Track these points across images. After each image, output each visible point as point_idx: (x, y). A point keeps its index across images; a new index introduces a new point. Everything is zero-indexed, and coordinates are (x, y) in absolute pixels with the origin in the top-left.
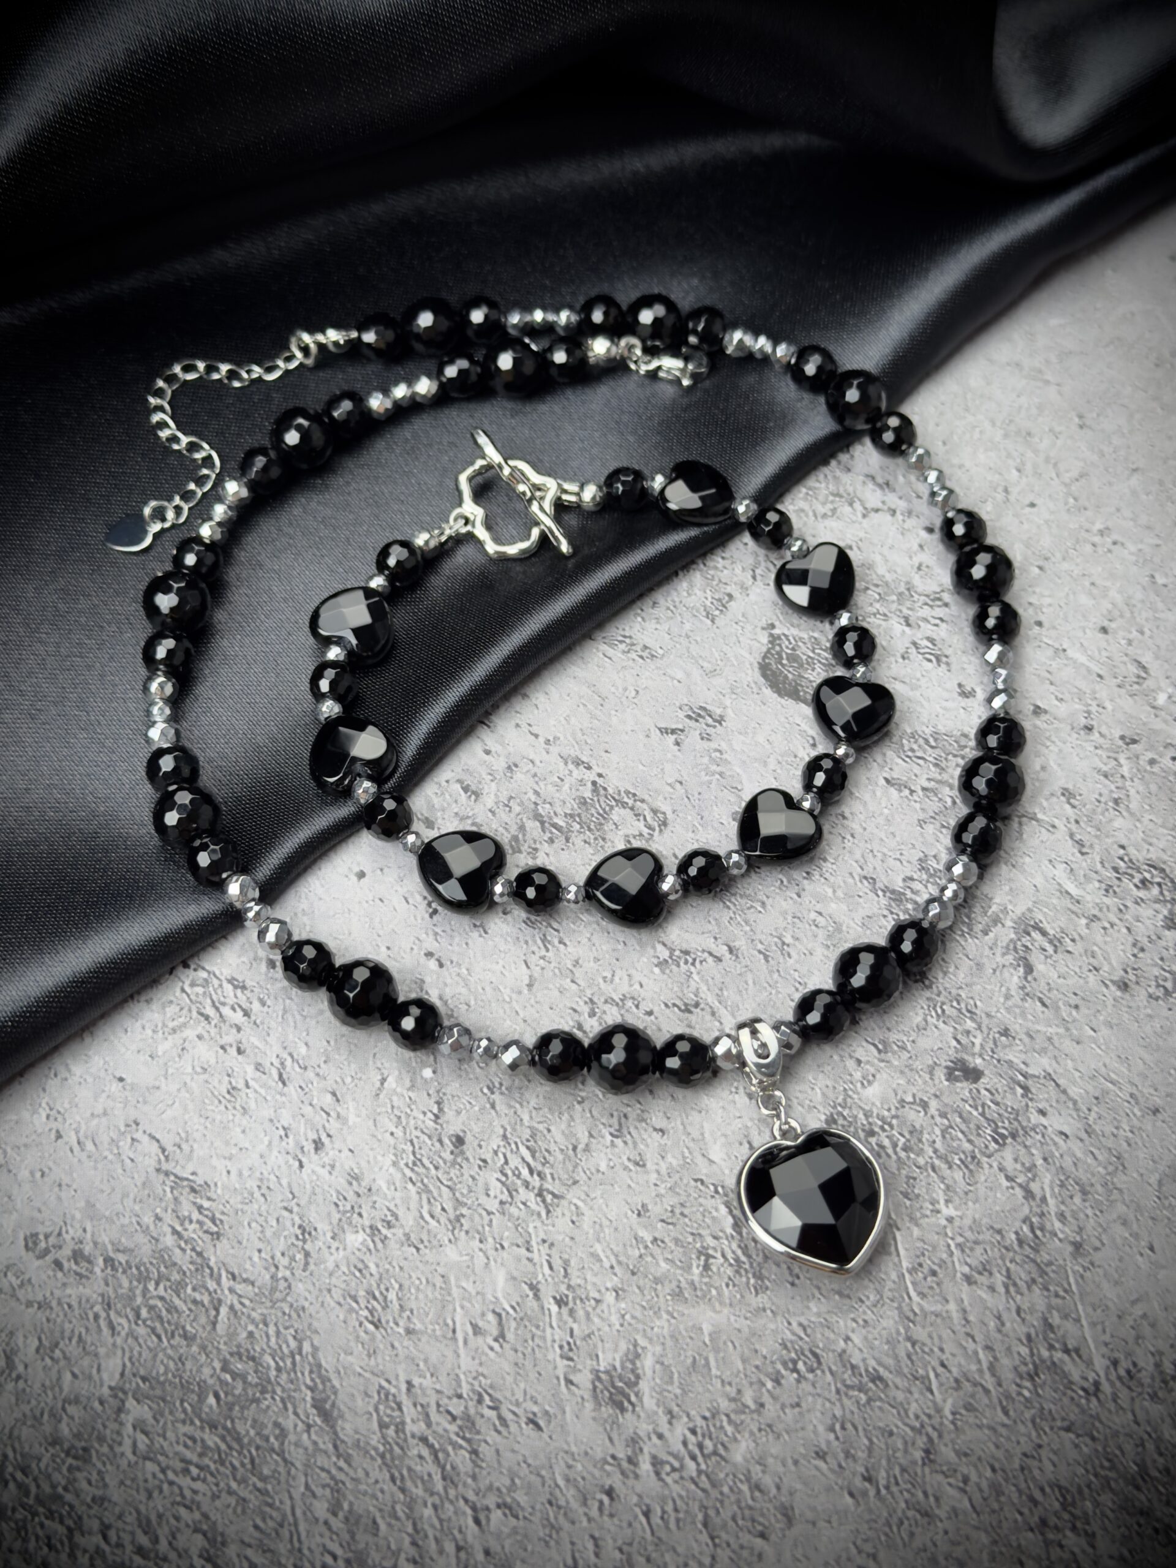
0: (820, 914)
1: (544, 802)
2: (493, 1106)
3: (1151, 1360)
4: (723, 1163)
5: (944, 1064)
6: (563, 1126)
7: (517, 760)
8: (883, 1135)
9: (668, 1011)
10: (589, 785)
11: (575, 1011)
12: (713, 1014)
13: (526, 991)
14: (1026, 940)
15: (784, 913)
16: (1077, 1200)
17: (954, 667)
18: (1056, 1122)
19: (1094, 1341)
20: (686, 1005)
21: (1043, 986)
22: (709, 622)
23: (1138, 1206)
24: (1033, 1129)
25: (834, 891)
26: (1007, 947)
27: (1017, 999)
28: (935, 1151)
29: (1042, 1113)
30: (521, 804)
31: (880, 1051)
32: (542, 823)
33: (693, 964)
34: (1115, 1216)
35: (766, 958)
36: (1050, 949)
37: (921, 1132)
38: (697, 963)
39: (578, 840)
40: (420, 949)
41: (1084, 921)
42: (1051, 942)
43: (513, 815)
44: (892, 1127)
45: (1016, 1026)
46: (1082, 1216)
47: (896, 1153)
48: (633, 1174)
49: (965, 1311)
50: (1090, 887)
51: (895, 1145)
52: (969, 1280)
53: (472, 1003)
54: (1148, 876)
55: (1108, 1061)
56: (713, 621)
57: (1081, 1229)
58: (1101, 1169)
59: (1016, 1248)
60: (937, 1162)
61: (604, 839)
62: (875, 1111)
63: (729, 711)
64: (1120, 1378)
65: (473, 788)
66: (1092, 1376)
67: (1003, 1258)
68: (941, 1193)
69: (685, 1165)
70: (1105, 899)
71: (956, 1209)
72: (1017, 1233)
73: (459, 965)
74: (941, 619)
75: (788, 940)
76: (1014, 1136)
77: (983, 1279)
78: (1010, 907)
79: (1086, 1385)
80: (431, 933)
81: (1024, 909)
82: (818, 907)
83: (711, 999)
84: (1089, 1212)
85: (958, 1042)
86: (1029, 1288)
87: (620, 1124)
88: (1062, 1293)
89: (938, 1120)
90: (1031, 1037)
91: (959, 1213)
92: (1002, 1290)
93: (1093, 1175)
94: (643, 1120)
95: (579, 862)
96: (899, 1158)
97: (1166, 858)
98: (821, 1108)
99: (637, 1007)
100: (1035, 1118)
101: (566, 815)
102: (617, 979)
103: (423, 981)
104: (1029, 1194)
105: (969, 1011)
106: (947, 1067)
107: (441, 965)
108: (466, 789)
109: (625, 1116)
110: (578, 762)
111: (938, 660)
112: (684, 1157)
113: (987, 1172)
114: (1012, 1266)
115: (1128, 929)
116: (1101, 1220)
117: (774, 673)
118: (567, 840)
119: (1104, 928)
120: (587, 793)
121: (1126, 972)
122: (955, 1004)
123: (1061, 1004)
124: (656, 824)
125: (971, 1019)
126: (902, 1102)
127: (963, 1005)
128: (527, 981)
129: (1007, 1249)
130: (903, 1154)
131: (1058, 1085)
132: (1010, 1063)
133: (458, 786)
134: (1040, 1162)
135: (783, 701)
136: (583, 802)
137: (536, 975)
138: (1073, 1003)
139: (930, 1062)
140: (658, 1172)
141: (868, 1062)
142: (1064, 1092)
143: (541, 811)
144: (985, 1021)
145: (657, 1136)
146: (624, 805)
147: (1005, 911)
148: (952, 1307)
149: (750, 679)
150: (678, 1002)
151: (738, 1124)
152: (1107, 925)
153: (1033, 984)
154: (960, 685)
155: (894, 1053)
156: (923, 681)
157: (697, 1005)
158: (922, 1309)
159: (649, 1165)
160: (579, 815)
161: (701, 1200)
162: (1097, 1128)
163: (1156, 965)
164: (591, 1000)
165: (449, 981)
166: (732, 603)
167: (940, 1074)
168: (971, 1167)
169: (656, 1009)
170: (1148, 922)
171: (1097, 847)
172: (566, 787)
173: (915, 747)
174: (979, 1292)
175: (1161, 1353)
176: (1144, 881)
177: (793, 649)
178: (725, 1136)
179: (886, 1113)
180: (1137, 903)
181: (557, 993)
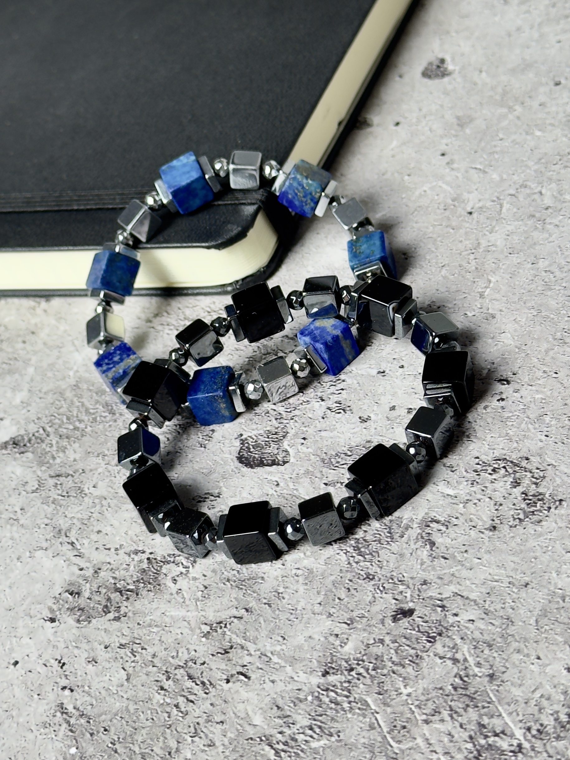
0: (299, 569)
1: (120, 581)
2: (116, 752)
3: (552, 718)
4: (262, 724)
5: (390, 615)
6: (161, 744)
7: (100, 566)
8: (359, 667)
9: (214, 658)
10: (146, 561)
11: (157, 681)
12: (242, 648)
13: (126, 683)
14: (428, 530)
15: (276, 578)
16: (487, 651)
17: (354, 410)
18: (464, 617)
19: (513, 722)
20: (225, 650)
21: (443, 549)
22: (203, 449)
23: (525, 638)
24: (451, 626)
25: (305, 554)
26: (417, 538)
27: (428, 562)
28: (393, 663)
29: (456, 615)
30: (106, 587)
31: (348, 625)
32: (121, 592)
33: (225, 627)
34: (512, 650)
35: (269, 605)
36: (443, 528)
37: (382, 656)
38: (228, 625)
39: (144, 593)
40: (58, 687)
41: (461, 505)
42: (443, 524)
43: (102, 595)
44: (363, 661)
45: (430, 576)
46: (491, 659)
47: (369, 674)
48: (208, 753)
49: (427, 739)
50: (461, 487)
51: (367, 670)
52: (427, 722)
53: (94, 703)
54: (496, 466)
55: (491, 571)
56: (205, 447)
57: (492, 666)
58: (498, 629)
59: (453, 692)
60: (395, 668)
61: (159, 585)
62: (352, 657)
63: (224, 489)
64: (534, 736)
65: (76, 591)
66: (515, 742)
67: (446, 702)
68: (401, 683)
69: (239, 734)
70: (472, 489)
71: (411, 687)
72: (452, 685)
73: (83, 686)
74: (342, 389)
75: (281, 590)
76: (440, 634)
77: (437, 718)
78: (414, 517)
79: (512, 748)
80: (63, 677)
81: (423, 514)
82: (296, 566)
83: (240, 641)
84: (495, 655)
85: (396, 600)
86: (465, 710)
87: (195, 729)
88: (487, 705)
89: (392, 645)
90: (441, 578)
91: (414, 689)
92: (449, 719)
93: (494, 634)
94: (210, 721)
95: (146, 603)
96: (371, 676)
97: (504, 452)
98: (318, 670)
99: (195, 663)
100: (451, 619)
101: (134, 582)
102: (180, 654)
103: (62, 704)
104: (455, 661)
105: (400, 581)
106: (392, 616)
107: (72, 691)
108: (71, 594)
109: (198, 723)
110: (136, 552)
111: (344, 410)
112: (238, 730)
113: (428, 659)
114: (452, 704)
115: (490, 498)
116: (503, 656)
117: (247, 459)
118: (137, 594)
119: (475, 504)
120: (145, 565)
121: (493, 520)
122: (390, 581)
123: (456, 554)
124: (190, 564)
125: (402, 584)
126: (368, 646)
127: (396, 580)
128: (126, 678)
129: (447, 695)
130: (373, 673)
131: (462, 596)
132: (431, 598)
133: (67, 594)
134: (459, 641)
135: (254, 470)
136: (144, 571)
137: (131, 672)
138: (464, 550)
139: (381, 617)
140: (223, 745)
141: (342, 633)
142: (467, 598)
143: (118, 585)
144: (411, 582)
145: (219, 726)
146: (168, 562)
147: (412, 520)
148: (419, 741)
149: (233, 467)
150: (219, 651)
151: (268, 699)
152: (477, 501)
153: (437, 551)
154: (360, 418)
155: (357, 622)
156: (338, 425)
157: (231, 647)
158: (400, 750)
159: (218, 743)
160: (142, 579)
161: (253, 749)
162: (492, 609)
163: (511, 509)
164: (166, 672)
165: (78, 697)
166: (215, 434)
167: (389, 621)
168: (417, 661)
169: (207, 661)
170: (501, 489)
171: (461, 465)
172: (132, 568)
173: (339, 460)
174: (435, 726)
175: (557, 712)
176: (494, 470)
177: (256, 441)
178: (261, 709)
179: (359, 655)
180: (492, 482)
181: (145, 677)
